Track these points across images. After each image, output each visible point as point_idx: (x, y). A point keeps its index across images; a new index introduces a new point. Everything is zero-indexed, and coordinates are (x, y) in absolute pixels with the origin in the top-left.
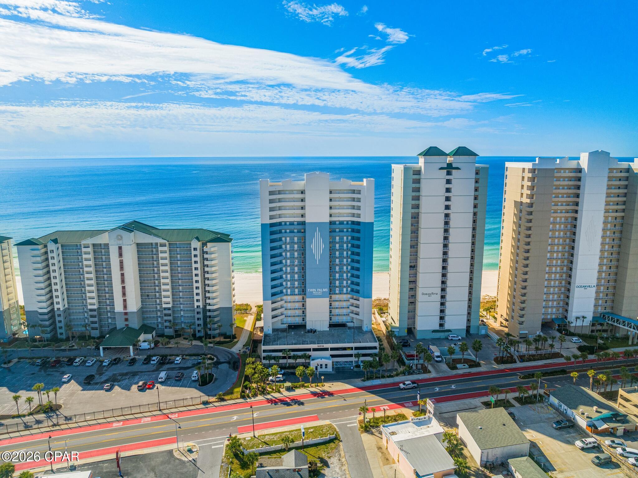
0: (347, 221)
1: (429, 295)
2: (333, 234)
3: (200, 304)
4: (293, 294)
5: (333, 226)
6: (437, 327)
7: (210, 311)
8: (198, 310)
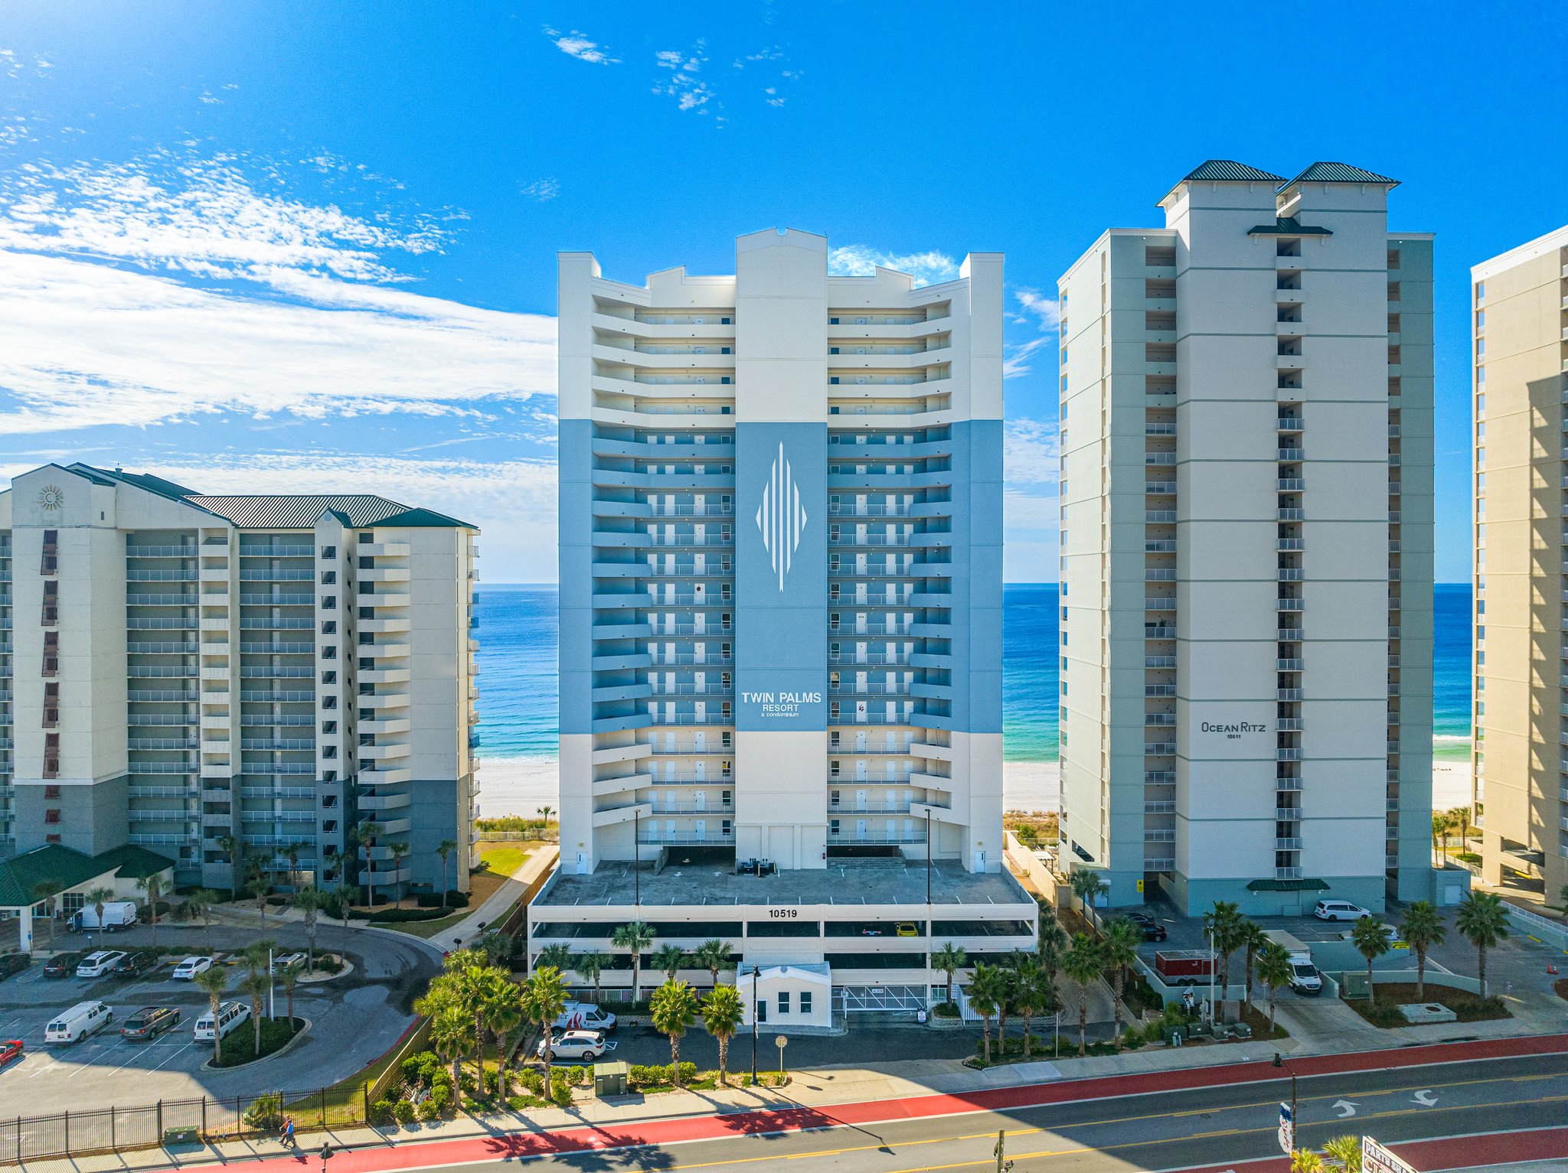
0: (900, 433)
1: (1233, 731)
2: (844, 481)
3: (338, 764)
4: (686, 720)
5: (844, 451)
6: (1268, 870)
7: (372, 791)
8: (330, 790)
